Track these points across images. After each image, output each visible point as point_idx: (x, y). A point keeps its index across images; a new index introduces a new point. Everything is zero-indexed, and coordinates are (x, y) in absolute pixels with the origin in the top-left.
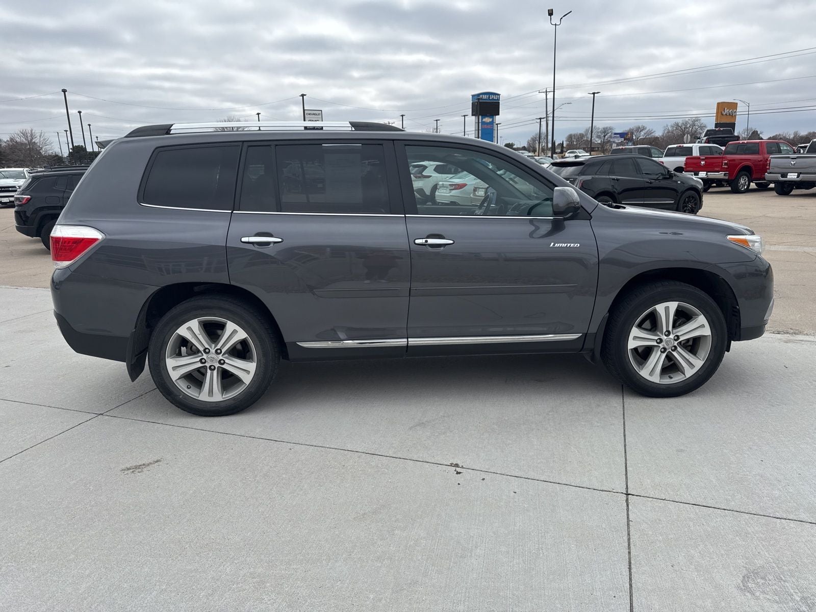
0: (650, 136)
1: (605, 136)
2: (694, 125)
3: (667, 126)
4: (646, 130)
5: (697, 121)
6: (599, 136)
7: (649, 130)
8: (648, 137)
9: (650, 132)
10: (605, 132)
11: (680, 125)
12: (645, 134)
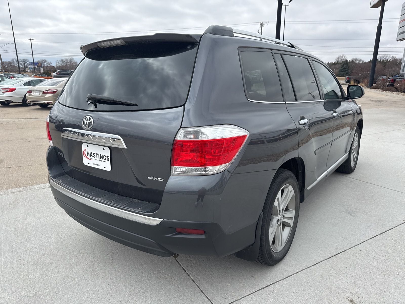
0: (50, 65)
1: (24, 64)
2: (71, 61)
3: (58, 61)
4: (48, 62)
5: (72, 59)
6: (21, 63)
7: (49, 62)
8: (48, 66)
9: (50, 63)
10: (24, 62)
11: (64, 60)
12: (47, 64)
